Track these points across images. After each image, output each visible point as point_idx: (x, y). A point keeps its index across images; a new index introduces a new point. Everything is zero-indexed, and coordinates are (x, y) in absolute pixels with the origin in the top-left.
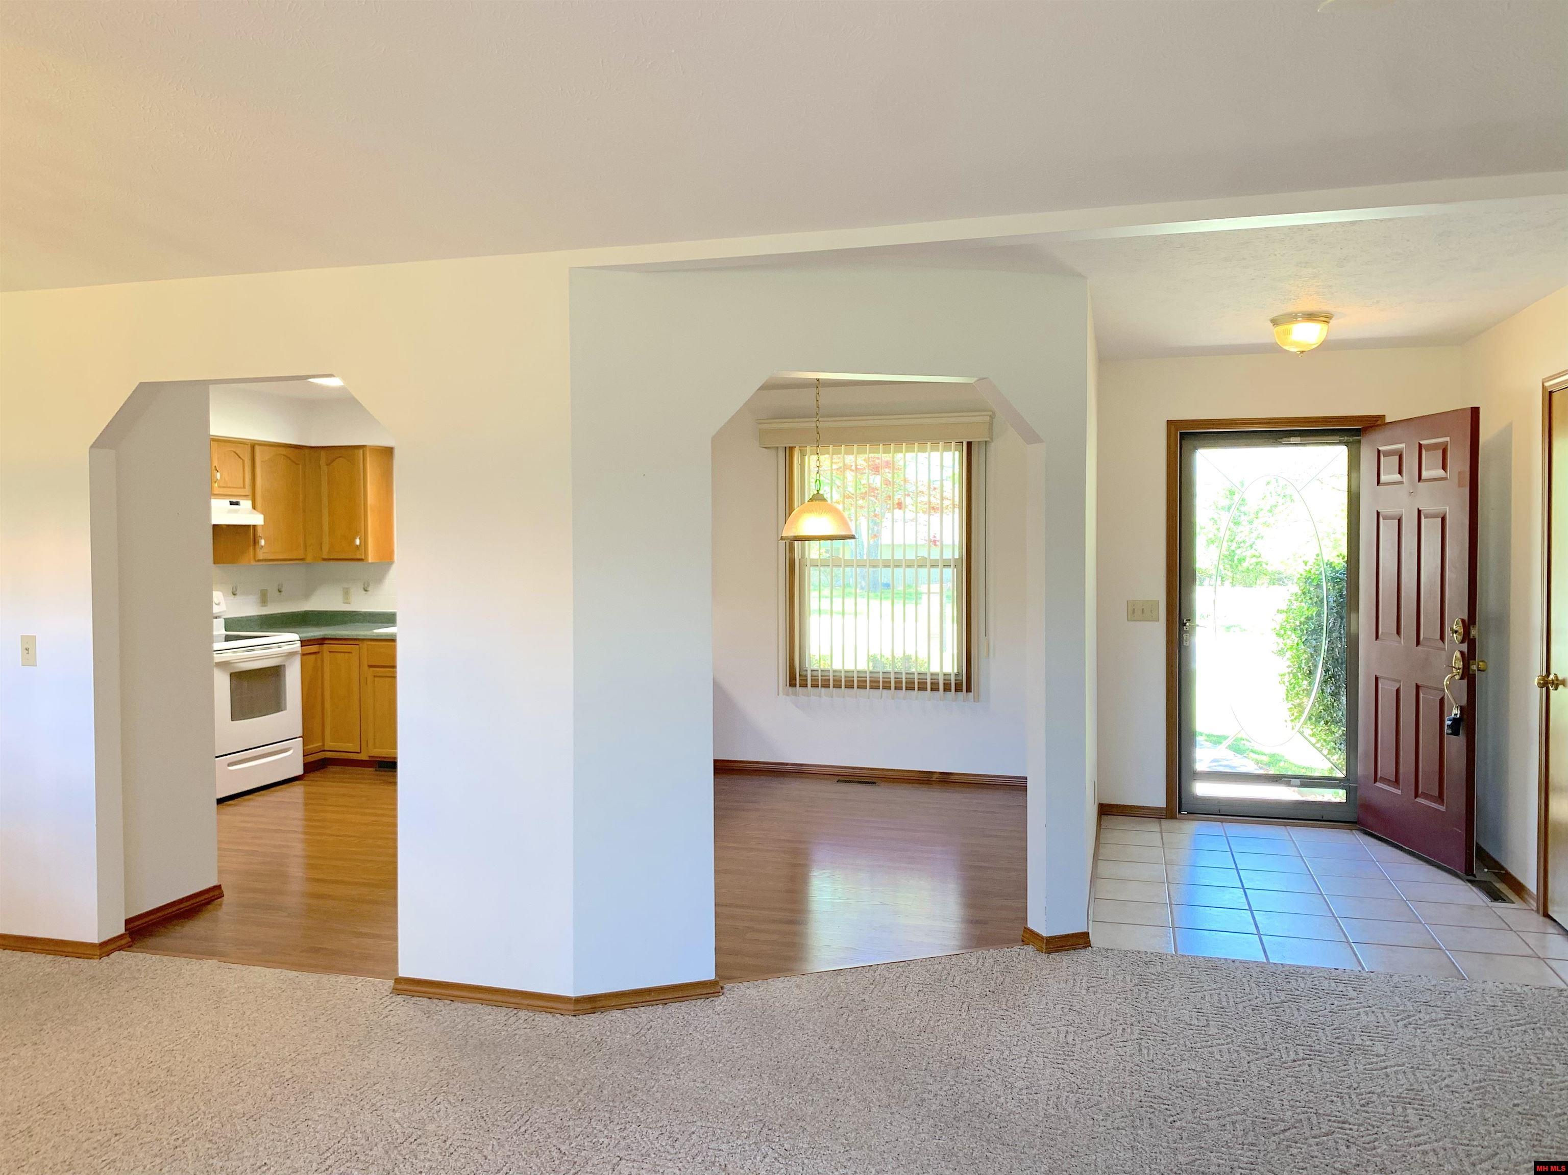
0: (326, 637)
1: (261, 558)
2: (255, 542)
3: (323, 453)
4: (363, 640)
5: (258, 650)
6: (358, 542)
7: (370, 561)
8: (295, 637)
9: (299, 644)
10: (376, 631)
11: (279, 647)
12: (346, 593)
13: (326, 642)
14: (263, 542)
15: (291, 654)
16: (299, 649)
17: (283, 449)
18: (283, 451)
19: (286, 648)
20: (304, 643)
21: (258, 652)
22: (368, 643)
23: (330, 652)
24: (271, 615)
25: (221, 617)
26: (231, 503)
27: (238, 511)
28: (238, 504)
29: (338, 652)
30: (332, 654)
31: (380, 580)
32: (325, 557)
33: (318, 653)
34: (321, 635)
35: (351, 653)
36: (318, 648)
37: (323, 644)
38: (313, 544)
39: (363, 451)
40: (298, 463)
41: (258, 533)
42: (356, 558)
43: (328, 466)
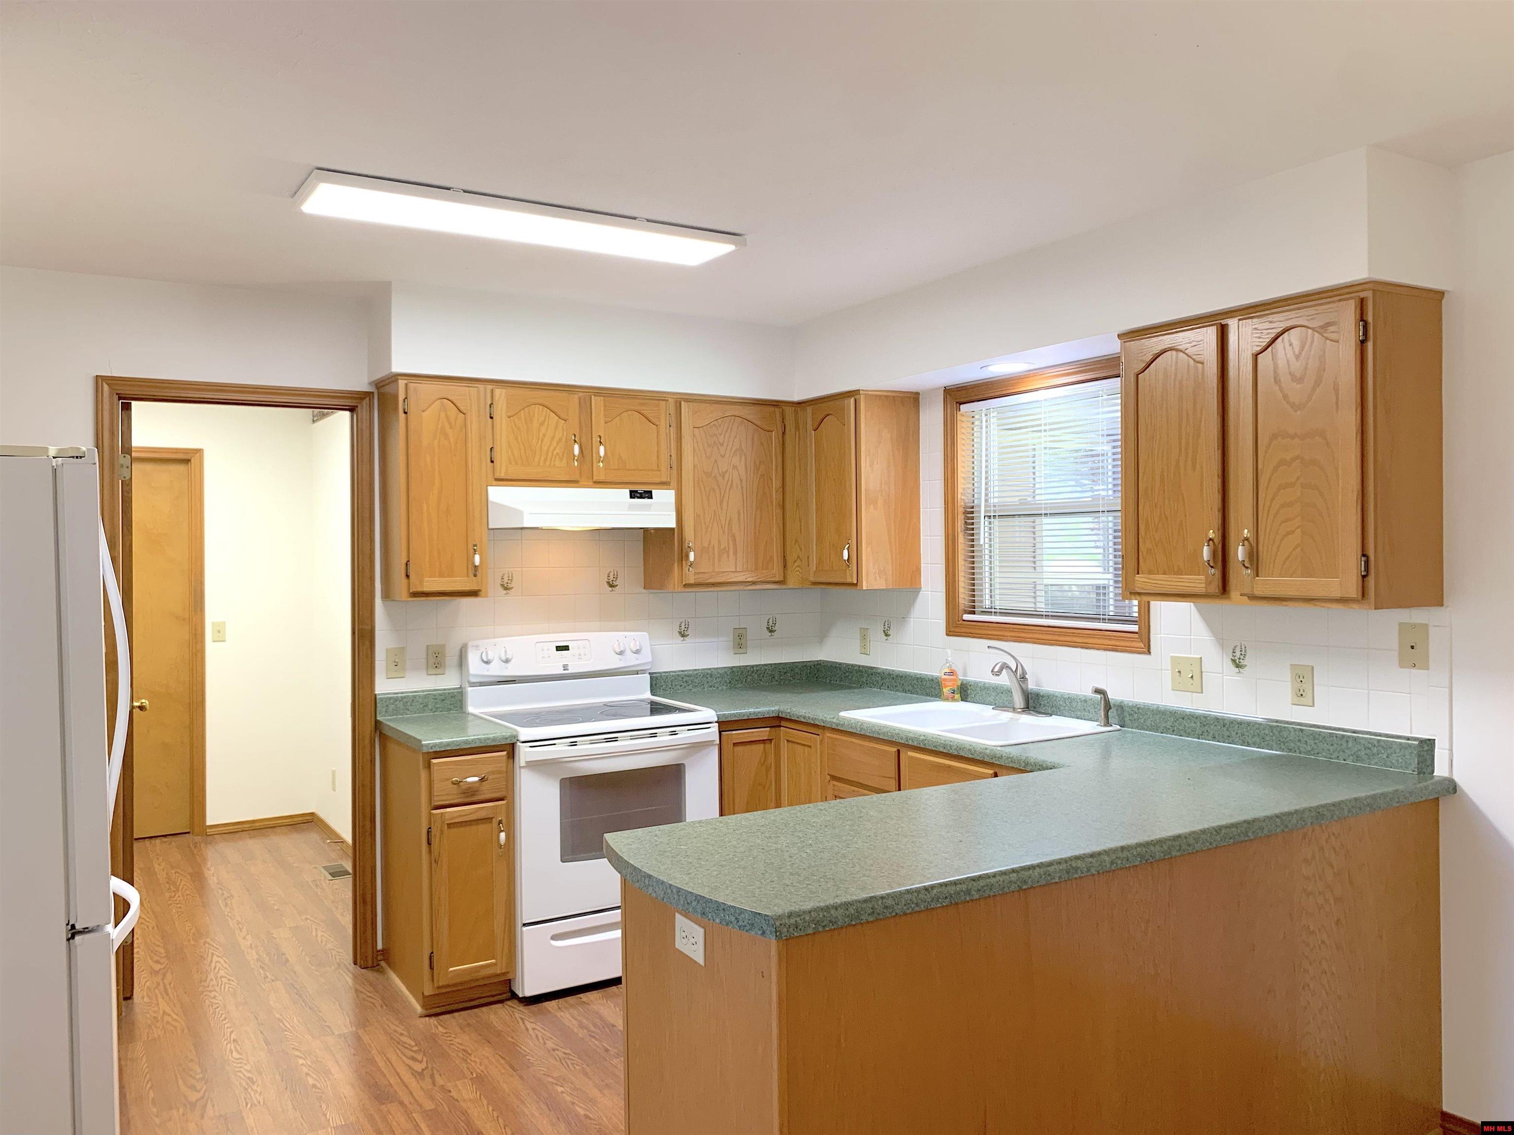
0: (780, 715)
1: (695, 581)
2: (684, 556)
3: (810, 410)
4: (822, 727)
5: (624, 739)
6: (846, 554)
7: (864, 588)
8: (707, 714)
9: (715, 728)
11: (674, 733)
12: (864, 636)
13: (783, 723)
14: (693, 556)
15: (697, 747)
16: (715, 738)
17: (740, 407)
18: (739, 411)
19: (685, 736)
20: (724, 725)
21: (624, 743)
22: (828, 735)
23: (788, 741)
24: (753, 666)
25: (643, 672)
26: (633, 494)
27: (650, 505)
28: (648, 495)
29: (798, 743)
30: (790, 744)
31: (904, 618)
32: (812, 579)
33: (771, 740)
34: (773, 711)
35: (811, 747)
36: (768, 733)
37: (780, 726)
38: (798, 557)
39: (856, 400)
40: (771, 429)
41: (687, 542)
42: (845, 581)
43: (814, 431)
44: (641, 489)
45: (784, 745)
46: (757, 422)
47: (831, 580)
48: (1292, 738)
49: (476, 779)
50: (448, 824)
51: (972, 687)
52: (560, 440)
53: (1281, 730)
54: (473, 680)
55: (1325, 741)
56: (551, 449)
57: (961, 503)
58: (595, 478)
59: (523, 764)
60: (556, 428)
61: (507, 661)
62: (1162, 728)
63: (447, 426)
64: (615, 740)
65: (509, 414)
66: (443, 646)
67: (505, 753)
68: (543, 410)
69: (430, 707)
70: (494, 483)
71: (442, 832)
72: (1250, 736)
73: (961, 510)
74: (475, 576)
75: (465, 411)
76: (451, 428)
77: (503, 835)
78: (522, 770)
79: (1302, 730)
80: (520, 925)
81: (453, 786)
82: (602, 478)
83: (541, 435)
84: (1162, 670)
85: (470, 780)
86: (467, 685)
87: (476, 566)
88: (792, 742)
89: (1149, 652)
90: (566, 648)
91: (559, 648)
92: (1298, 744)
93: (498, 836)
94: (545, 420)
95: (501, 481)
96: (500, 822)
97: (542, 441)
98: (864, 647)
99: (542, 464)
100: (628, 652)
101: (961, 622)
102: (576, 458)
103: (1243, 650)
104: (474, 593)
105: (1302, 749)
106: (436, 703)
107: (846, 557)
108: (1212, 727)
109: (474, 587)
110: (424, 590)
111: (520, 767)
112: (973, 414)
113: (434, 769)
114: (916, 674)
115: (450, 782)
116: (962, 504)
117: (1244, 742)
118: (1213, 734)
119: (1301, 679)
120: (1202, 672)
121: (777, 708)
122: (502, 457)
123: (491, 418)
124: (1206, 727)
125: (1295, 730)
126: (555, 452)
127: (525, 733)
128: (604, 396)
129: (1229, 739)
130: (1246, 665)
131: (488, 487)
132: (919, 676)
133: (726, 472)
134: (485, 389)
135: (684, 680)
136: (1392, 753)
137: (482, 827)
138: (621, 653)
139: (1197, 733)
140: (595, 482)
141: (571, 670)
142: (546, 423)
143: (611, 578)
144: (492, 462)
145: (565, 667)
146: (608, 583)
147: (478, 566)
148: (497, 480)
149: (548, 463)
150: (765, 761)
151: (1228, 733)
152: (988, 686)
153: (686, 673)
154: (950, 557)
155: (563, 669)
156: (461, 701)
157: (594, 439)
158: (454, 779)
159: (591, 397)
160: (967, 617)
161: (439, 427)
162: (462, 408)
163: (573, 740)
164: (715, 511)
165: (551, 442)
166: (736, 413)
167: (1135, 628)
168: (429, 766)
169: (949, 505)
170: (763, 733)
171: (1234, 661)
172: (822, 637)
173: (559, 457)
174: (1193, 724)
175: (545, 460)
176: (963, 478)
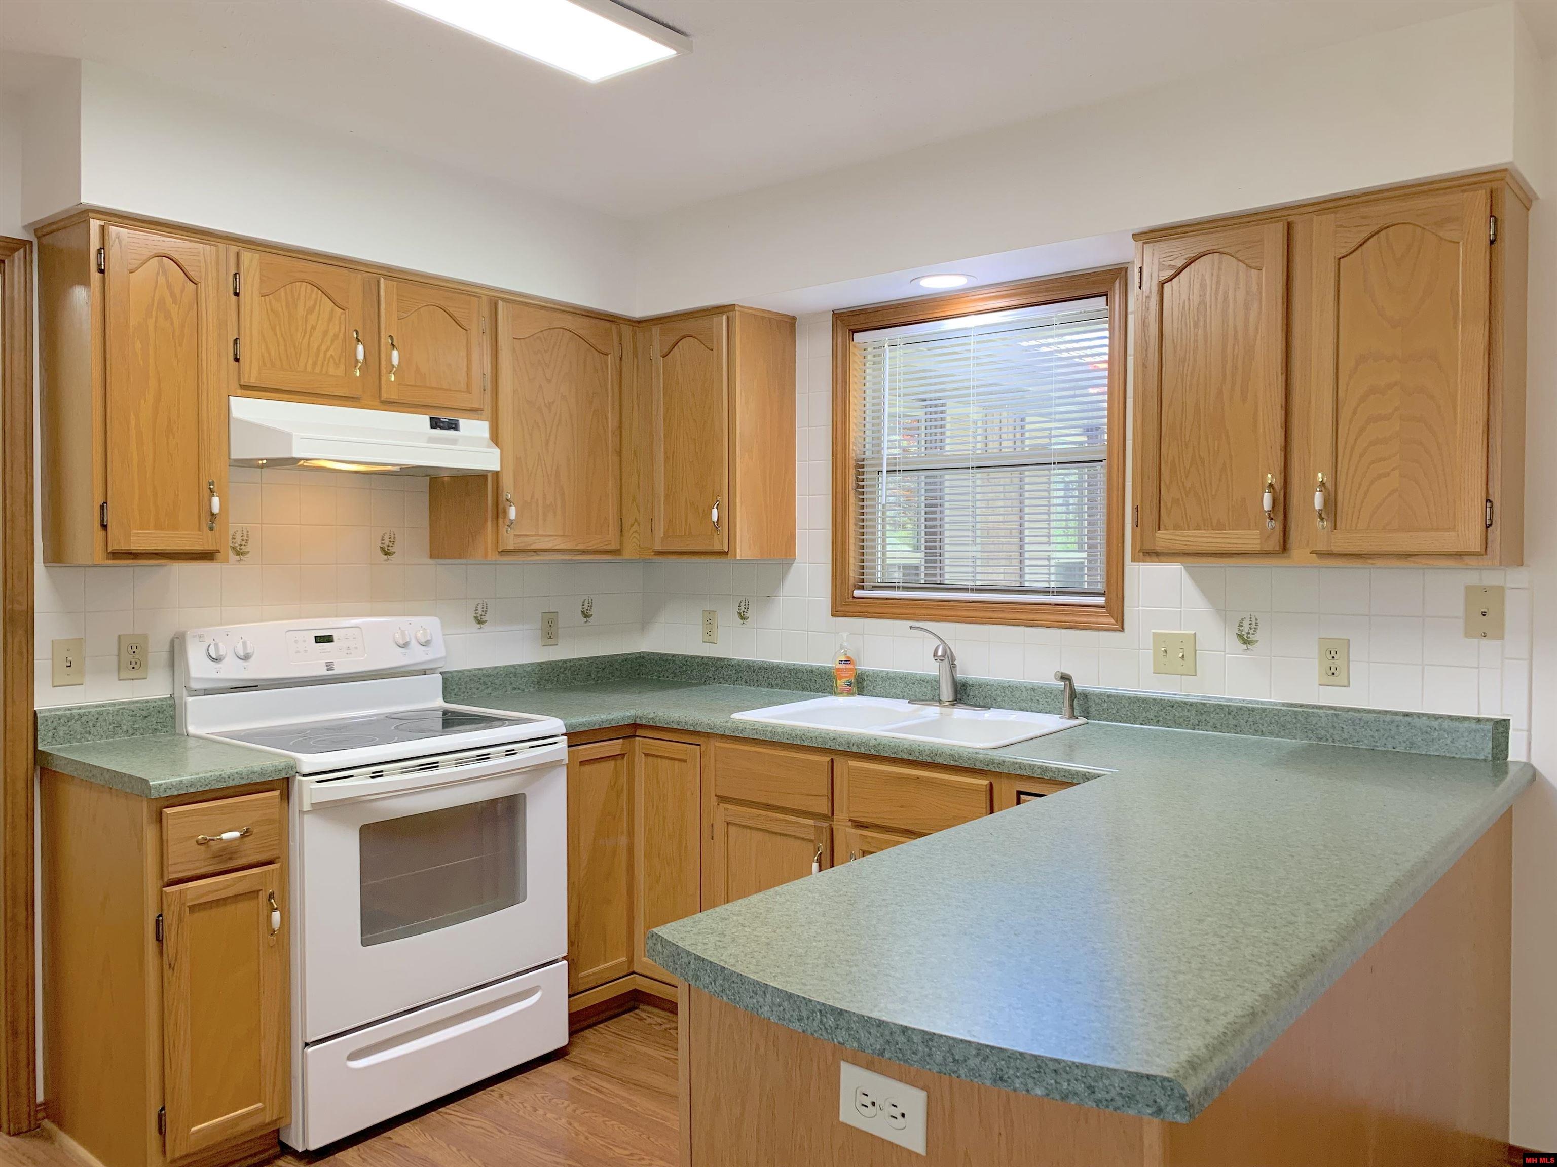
0: (638, 722)
1: (509, 547)
2: (499, 512)
3: (656, 330)
4: (708, 735)
5: (448, 764)
6: (716, 516)
7: (738, 558)
8: (554, 724)
9: (563, 742)
10: (738, 715)
11: (511, 753)
12: (709, 621)
13: (640, 732)
14: (512, 512)
15: (541, 770)
16: (565, 753)
17: (569, 317)
18: (569, 322)
19: (526, 756)
20: (575, 738)
22: (718, 744)
23: (646, 755)
24: (565, 662)
25: (432, 671)
26: (435, 423)
27: (454, 441)
28: (453, 426)
29: (661, 757)
30: (650, 759)
31: (768, 597)
32: (658, 547)
33: (623, 755)
34: (629, 717)
35: (685, 761)
36: (620, 747)
37: (635, 736)
38: (636, 520)
39: (728, 318)
40: (605, 351)
41: (505, 493)
42: (709, 548)
43: (664, 357)
44: (444, 416)
45: (640, 759)
46: (593, 342)
47: (684, 549)
48: (1324, 725)
49: (236, 834)
50: (190, 907)
51: (870, 678)
52: (336, 337)
53: (1307, 716)
54: (194, 685)
55: (1369, 727)
56: (324, 348)
57: (852, 455)
58: (384, 396)
59: (307, 807)
60: (331, 319)
61: (246, 658)
62: (1141, 719)
63: (169, 300)
64: (434, 766)
65: (265, 291)
66: (145, 637)
67: (277, 793)
68: (312, 291)
69: (125, 728)
70: (239, 391)
71: (180, 920)
72: (1265, 725)
73: (852, 463)
74: (211, 529)
75: (197, 279)
76: (175, 302)
77: (276, 915)
78: (306, 818)
79: (1337, 715)
80: (300, 1045)
81: (200, 847)
82: (394, 397)
83: (309, 328)
84: (1139, 649)
85: (225, 836)
86: (185, 693)
87: (213, 514)
88: (653, 755)
89: (1122, 629)
90: (328, 639)
91: (319, 639)
92: (1331, 731)
93: (269, 918)
94: (315, 303)
95: (249, 389)
96: (271, 896)
97: (310, 336)
98: (709, 633)
99: (309, 369)
100: (414, 643)
101: (851, 599)
102: (360, 364)
103: (1254, 623)
104: (207, 556)
105: (1336, 737)
106: (134, 722)
107: (715, 519)
108: (1212, 716)
109: (209, 547)
110: (132, 548)
111: (302, 813)
112: (864, 346)
113: (168, 823)
114: (787, 665)
115: (193, 841)
116: (854, 455)
117: (1257, 731)
118: (1214, 724)
119: (1333, 654)
120: (1196, 651)
121: (632, 712)
122: (250, 352)
123: (237, 294)
124: (1204, 716)
125: (1327, 716)
126: (329, 354)
127: (309, 761)
128: (397, 281)
129: (1237, 729)
130: (1257, 641)
131: (231, 398)
132: (792, 667)
133: (553, 402)
134: (227, 251)
135: (482, 681)
136: (1458, 738)
137: (244, 906)
138: (405, 645)
139: (1191, 723)
140: (383, 402)
141: (338, 670)
142: (317, 308)
143: (387, 542)
144: (237, 360)
145: (329, 666)
146: (382, 549)
147: (217, 514)
148: (243, 387)
149: (318, 370)
150: (615, 783)
151: (1235, 722)
152: (892, 675)
153: (484, 672)
154: (839, 520)
155: (326, 668)
156: (173, 717)
157: (383, 340)
158: (200, 837)
159: (378, 282)
160: (857, 593)
161: (156, 299)
162: (192, 274)
163: (377, 768)
164: (539, 454)
165: (323, 340)
166: (568, 326)
167: (1101, 600)
168: (159, 818)
169: (839, 456)
170: (614, 746)
171: (1240, 636)
172: (644, 623)
173: (335, 363)
174: (1186, 713)
175: (315, 364)
176: (856, 424)
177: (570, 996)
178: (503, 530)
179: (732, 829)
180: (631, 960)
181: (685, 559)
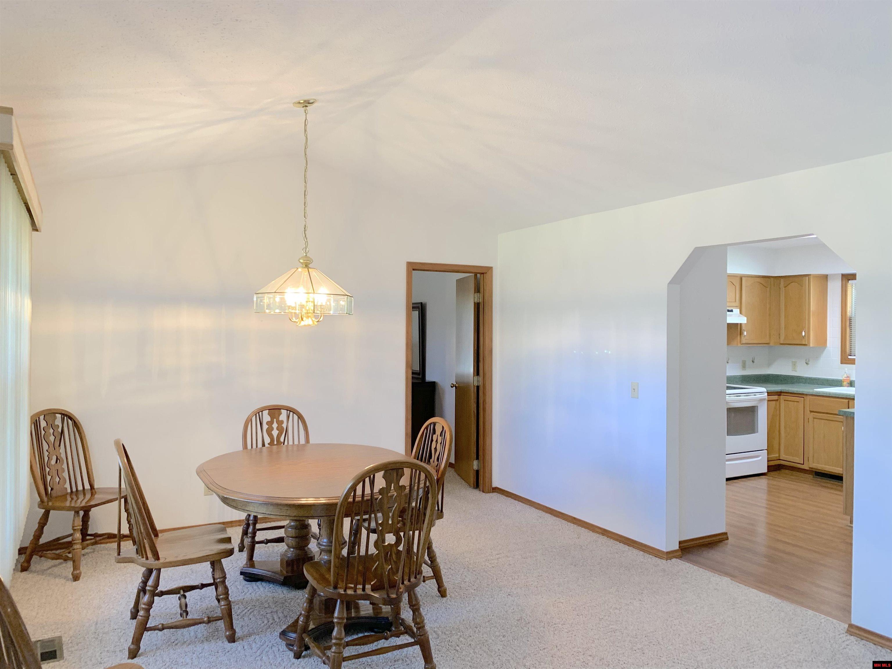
0: (783, 391)
1: (744, 343)
2: (741, 333)
3: (782, 280)
4: (806, 395)
5: (743, 396)
6: (803, 334)
7: (811, 346)
8: (764, 389)
9: (766, 394)
10: (815, 390)
11: (755, 395)
12: (794, 364)
13: (782, 394)
14: (745, 333)
15: (761, 400)
16: (766, 397)
17: (759, 279)
18: (758, 280)
19: (758, 396)
20: (769, 394)
21: (743, 397)
22: (811, 396)
24: (748, 375)
26: (728, 311)
27: (732, 316)
28: (732, 311)
29: (790, 401)
30: (786, 401)
31: (817, 357)
32: (782, 342)
33: (777, 400)
35: (799, 402)
38: (775, 334)
39: (809, 277)
40: (767, 286)
41: (743, 329)
42: (802, 343)
43: (785, 287)
44: (730, 309)
45: (782, 401)
46: (763, 283)
47: (792, 343)
57: (848, 316)
64: (740, 396)
73: (848, 318)
98: (793, 368)
101: (847, 359)
112: (852, 284)
121: (780, 389)
133: (754, 302)
150: (777, 406)
154: (843, 335)
160: (849, 357)
169: (843, 316)
170: (777, 397)
172: (769, 365)
176: (849, 307)
177: (768, 461)
178: (742, 337)
179: (815, 420)
180: (779, 456)
181: (796, 346)
